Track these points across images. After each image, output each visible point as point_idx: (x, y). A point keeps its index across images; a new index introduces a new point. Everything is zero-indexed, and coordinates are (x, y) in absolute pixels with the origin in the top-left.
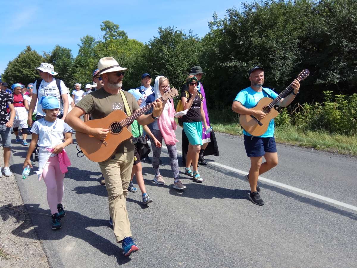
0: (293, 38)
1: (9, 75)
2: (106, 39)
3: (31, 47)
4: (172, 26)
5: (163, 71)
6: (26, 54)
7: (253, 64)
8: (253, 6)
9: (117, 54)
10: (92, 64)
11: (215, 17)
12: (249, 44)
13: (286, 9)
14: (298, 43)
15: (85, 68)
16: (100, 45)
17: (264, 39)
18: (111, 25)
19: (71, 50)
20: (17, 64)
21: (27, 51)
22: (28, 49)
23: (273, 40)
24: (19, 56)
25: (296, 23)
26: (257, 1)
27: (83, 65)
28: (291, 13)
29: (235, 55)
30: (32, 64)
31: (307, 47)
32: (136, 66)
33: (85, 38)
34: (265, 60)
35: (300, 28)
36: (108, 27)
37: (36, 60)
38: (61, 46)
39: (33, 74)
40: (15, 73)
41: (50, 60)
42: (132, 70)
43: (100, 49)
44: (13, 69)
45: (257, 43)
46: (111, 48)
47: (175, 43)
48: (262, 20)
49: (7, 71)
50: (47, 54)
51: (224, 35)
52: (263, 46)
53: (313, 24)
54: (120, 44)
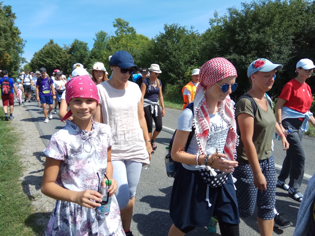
0: (289, 35)
1: (34, 64)
2: (117, 34)
3: (53, 40)
4: (176, 23)
5: (167, 62)
6: (49, 46)
7: (251, 57)
8: (252, 5)
9: (127, 47)
10: (105, 56)
11: (216, 15)
12: (247, 39)
13: (281, 8)
14: (293, 39)
15: (99, 59)
16: (112, 39)
17: (262, 35)
18: (122, 22)
19: (87, 44)
20: (42, 54)
21: (50, 44)
22: (51, 42)
23: (269, 36)
24: (44, 48)
25: (291, 21)
26: (255, 1)
27: (97, 57)
28: (287, 12)
29: (234, 49)
30: (54, 54)
31: (301, 43)
32: (143, 58)
33: (99, 33)
34: (261, 53)
35: (295, 25)
36: (120, 24)
37: (58, 51)
38: (79, 40)
39: (55, 64)
40: (40, 62)
41: (69, 52)
42: (139, 61)
43: (112, 43)
44: (38, 59)
45: (255, 39)
46: (122, 42)
47: (178, 37)
48: (260, 18)
49: (33, 61)
50: (67, 46)
51: (224, 31)
52: (260, 41)
53: (307, 22)
54: (129, 39)
